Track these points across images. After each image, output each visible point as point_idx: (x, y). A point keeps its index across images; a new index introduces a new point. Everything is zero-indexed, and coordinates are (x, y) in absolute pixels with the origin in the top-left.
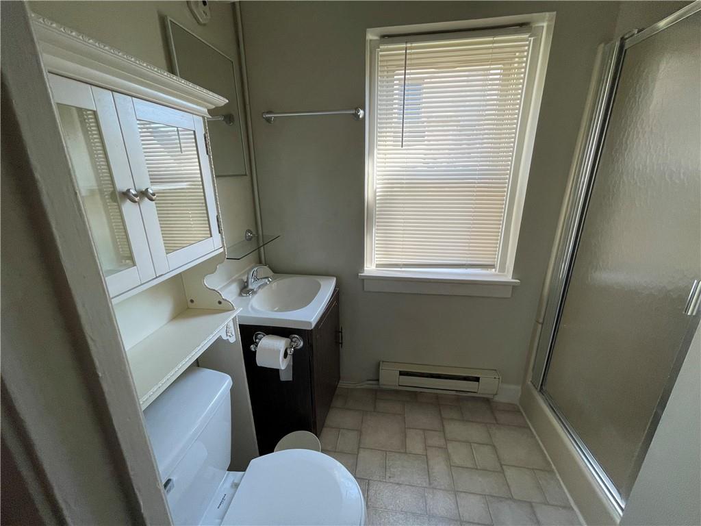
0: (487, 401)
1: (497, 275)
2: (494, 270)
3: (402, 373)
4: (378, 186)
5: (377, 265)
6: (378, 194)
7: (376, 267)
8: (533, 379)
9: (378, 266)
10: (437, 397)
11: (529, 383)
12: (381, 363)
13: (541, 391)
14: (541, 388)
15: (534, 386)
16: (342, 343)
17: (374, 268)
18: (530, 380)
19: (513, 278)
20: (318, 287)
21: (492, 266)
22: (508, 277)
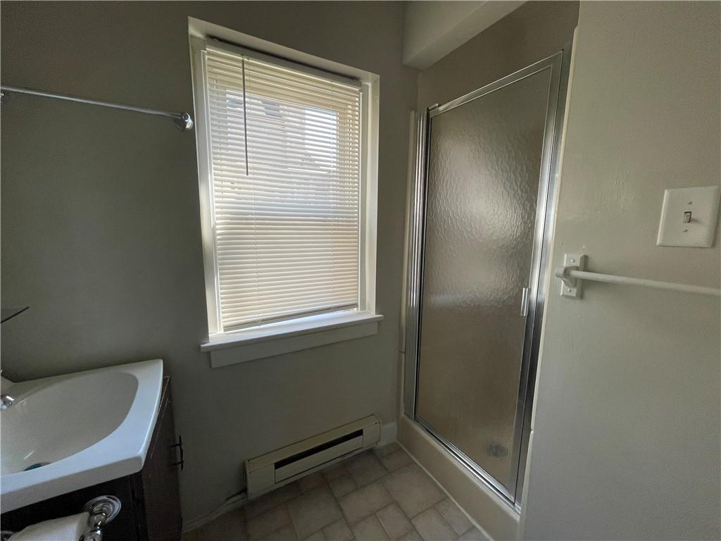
0: (371, 452)
1: (360, 313)
2: (355, 309)
3: (278, 465)
4: (218, 222)
5: (224, 327)
6: (218, 232)
7: (225, 331)
8: (405, 410)
9: (227, 328)
10: (322, 474)
11: (403, 415)
12: (247, 462)
13: (416, 420)
14: (415, 417)
15: (409, 416)
16: (182, 462)
17: (222, 331)
18: (403, 411)
19: (376, 314)
20: (133, 385)
21: (355, 305)
22: (371, 313)
